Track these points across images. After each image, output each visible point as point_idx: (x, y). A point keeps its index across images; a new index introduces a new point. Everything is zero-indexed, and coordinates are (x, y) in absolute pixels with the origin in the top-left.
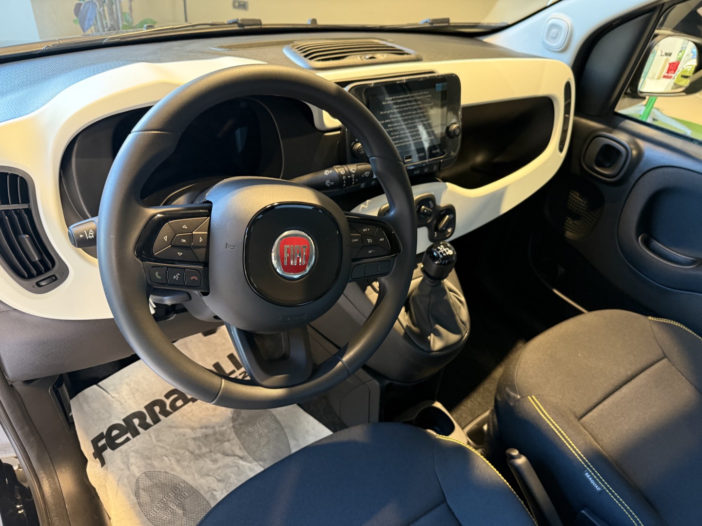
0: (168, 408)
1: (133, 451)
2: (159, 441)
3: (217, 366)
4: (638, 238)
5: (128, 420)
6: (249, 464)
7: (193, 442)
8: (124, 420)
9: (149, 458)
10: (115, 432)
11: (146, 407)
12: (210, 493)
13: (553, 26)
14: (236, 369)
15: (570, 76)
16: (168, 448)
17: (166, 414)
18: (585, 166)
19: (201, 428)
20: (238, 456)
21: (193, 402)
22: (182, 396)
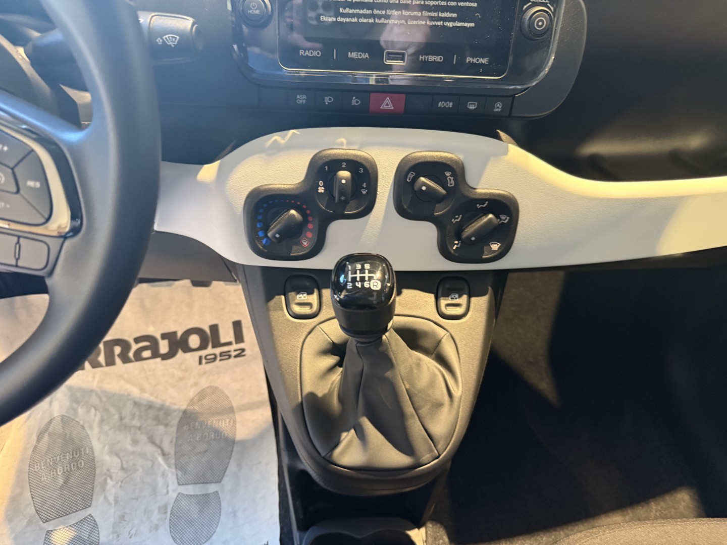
0: (131, 354)
2: (100, 387)
3: (214, 327)
6: (166, 467)
7: (132, 406)
12: (104, 477)
14: (234, 342)
16: (104, 400)
17: (125, 359)
20: (162, 450)
21: (163, 359)
22: (154, 347)
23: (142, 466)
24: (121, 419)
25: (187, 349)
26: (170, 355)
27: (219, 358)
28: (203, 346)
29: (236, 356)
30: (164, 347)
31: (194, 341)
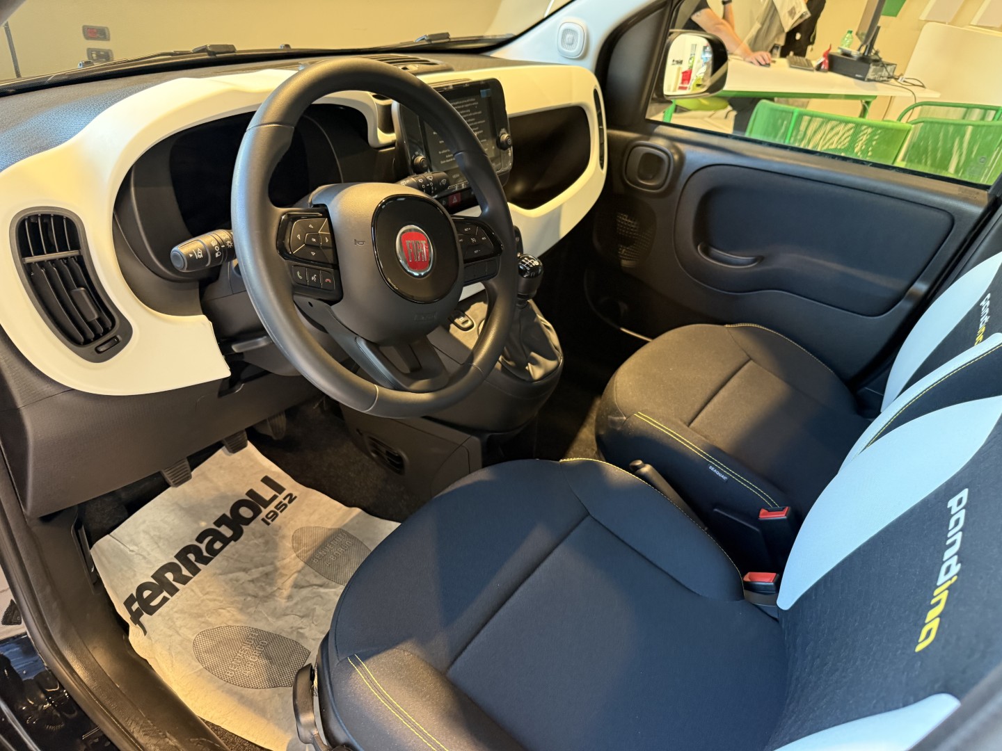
0: (205, 554)
1: (176, 612)
2: (207, 593)
3: (251, 493)
4: (697, 248)
5: (158, 575)
6: (333, 590)
7: (252, 585)
8: (153, 577)
9: (201, 616)
10: (146, 594)
11: (177, 557)
12: (295, 633)
13: (566, 31)
14: (277, 494)
15: (594, 83)
16: (222, 599)
17: (206, 561)
18: (628, 182)
19: (257, 567)
20: (316, 585)
21: (235, 540)
22: (218, 536)
23: (314, 604)
24: (255, 597)
25: (249, 521)
26: (237, 535)
27: (278, 512)
28: (257, 512)
29: (290, 502)
30: (226, 531)
31: (245, 512)
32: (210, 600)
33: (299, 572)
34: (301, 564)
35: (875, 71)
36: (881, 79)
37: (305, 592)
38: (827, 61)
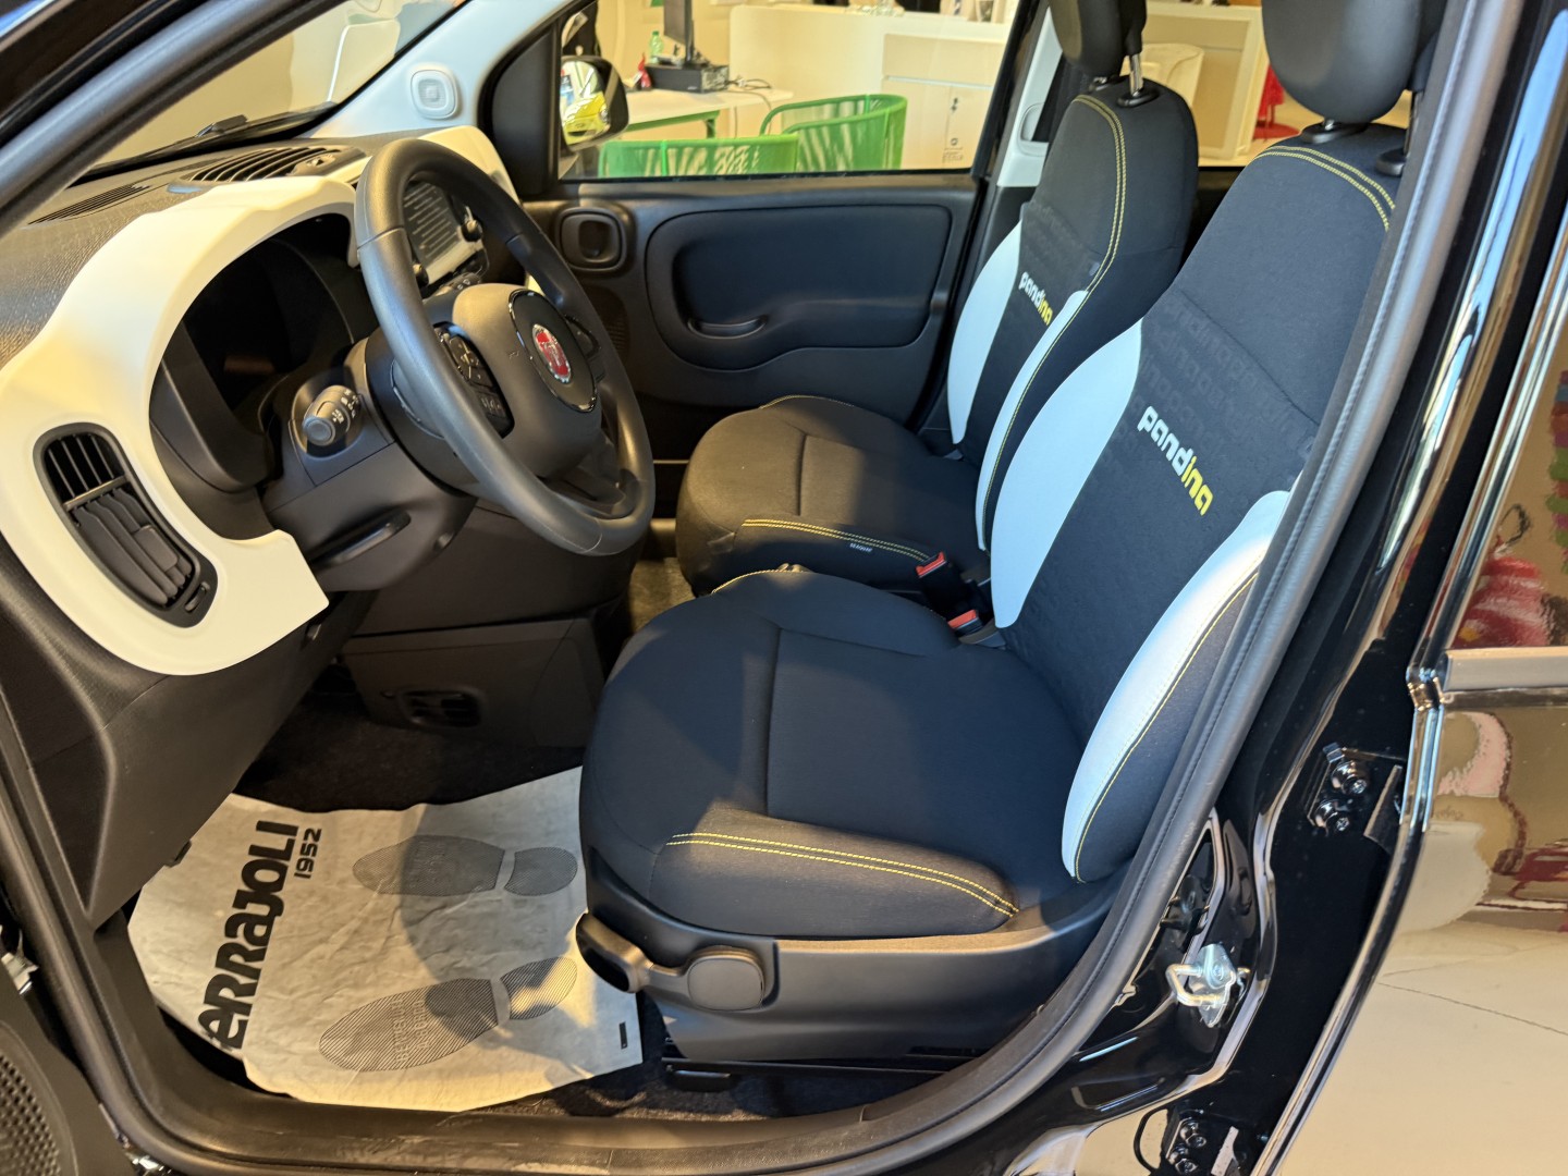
0: (251, 948)
1: (269, 1031)
2: (292, 992)
3: (254, 850)
4: (687, 326)
5: (211, 995)
6: (463, 904)
7: (346, 952)
8: (206, 1003)
9: (307, 1019)
11: (218, 965)
12: (454, 971)
14: (292, 837)
16: (317, 988)
17: (260, 956)
19: (335, 931)
20: (436, 909)
21: (280, 914)
22: (253, 920)
23: (451, 930)
24: (364, 961)
25: (279, 884)
26: (277, 908)
27: (310, 857)
29: (317, 837)
30: (258, 909)
31: (265, 876)
32: (305, 996)
33: (401, 906)
34: (396, 899)
35: (710, 78)
36: (719, 87)
37: (428, 923)
38: (646, 76)
